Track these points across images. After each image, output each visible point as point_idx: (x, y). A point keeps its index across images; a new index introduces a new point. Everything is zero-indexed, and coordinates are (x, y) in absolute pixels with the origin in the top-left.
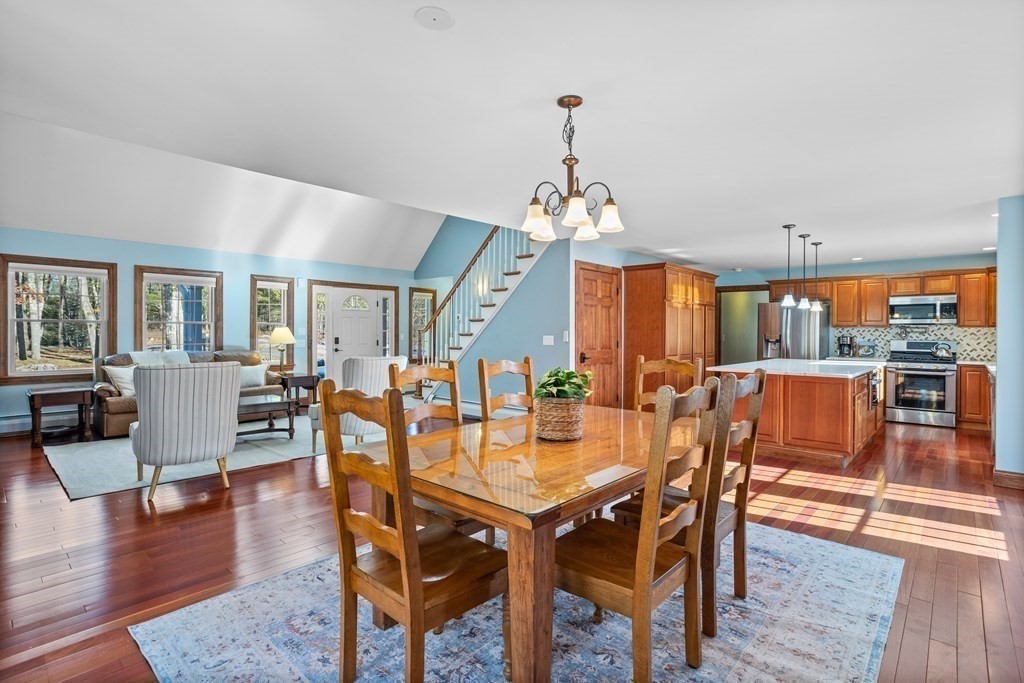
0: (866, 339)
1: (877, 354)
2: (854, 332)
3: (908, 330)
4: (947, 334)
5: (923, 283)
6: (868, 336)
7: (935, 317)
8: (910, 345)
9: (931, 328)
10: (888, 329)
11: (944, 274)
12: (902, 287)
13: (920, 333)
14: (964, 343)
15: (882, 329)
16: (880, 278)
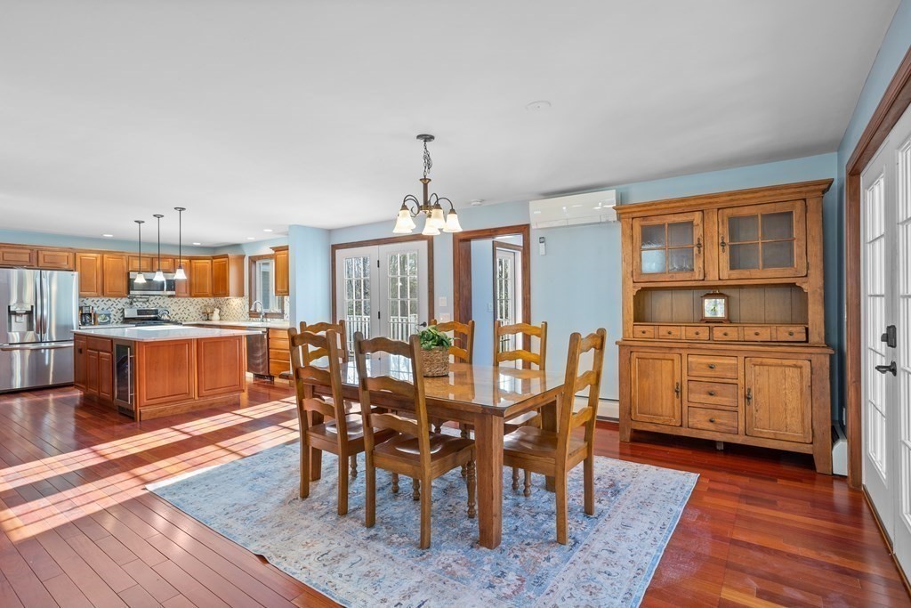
0: (100, 308)
1: (111, 321)
3: (135, 300)
4: (161, 302)
5: (153, 263)
6: (102, 306)
7: (162, 290)
8: (140, 312)
9: (152, 298)
10: (119, 299)
12: (137, 264)
13: (144, 302)
14: (171, 309)
15: (114, 299)
16: (120, 254)
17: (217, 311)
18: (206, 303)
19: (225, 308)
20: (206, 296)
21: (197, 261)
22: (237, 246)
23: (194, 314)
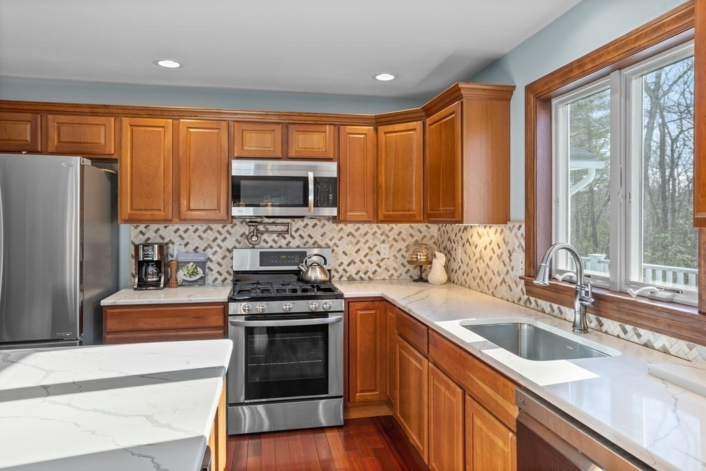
0: (191, 248)
1: (210, 279)
2: (168, 233)
3: (261, 228)
4: (317, 235)
5: (286, 135)
6: (195, 242)
7: (305, 203)
8: (265, 258)
9: (299, 224)
10: (228, 227)
11: (314, 122)
12: (253, 141)
13: (280, 234)
14: (339, 251)
15: (219, 227)
16: (215, 118)
17: (440, 260)
18: (418, 236)
19: (459, 254)
20: (410, 219)
21: (390, 128)
22: (491, 64)
23: (391, 263)
